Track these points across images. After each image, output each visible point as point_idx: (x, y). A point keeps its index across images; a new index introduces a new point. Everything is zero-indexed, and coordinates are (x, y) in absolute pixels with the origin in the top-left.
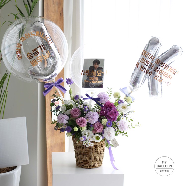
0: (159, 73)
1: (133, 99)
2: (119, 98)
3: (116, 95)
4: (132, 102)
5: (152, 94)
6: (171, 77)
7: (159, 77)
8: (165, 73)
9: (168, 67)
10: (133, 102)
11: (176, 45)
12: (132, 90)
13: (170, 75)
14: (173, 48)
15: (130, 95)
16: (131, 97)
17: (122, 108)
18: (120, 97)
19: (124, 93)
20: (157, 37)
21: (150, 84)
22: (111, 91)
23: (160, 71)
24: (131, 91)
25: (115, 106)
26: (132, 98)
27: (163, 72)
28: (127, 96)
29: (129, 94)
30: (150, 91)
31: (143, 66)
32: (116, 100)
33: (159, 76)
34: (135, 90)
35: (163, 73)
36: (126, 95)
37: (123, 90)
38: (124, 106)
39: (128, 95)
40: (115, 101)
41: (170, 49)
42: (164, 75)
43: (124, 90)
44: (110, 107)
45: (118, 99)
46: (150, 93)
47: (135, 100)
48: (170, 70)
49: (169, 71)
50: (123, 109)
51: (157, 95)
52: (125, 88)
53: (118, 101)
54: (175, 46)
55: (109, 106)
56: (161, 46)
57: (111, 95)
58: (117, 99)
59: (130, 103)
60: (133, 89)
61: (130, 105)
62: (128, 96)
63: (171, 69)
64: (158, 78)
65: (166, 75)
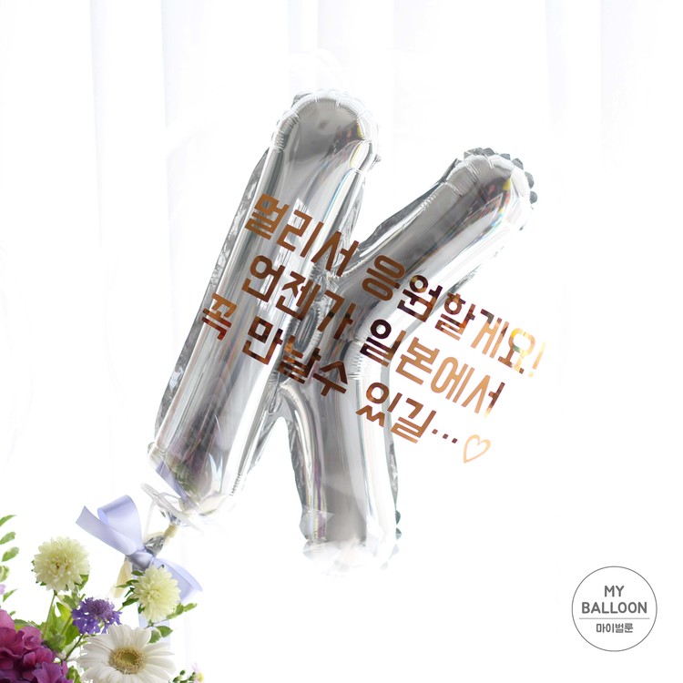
0: (400, 370)
1: (187, 586)
2: (82, 585)
3: (55, 567)
4: (180, 610)
5: (326, 534)
6: (495, 396)
7: (402, 401)
8: (450, 366)
9: (470, 316)
10: (191, 606)
11: (490, 152)
12: (173, 518)
13: (487, 379)
14: (465, 170)
15: (161, 555)
16: (166, 573)
17: (113, 663)
18: (85, 577)
19: (116, 545)
20: (341, 100)
21: (308, 459)
22: (11, 536)
23: (411, 350)
24: (166, 523)
25: (52, 647)
26: (175, 574)
27: (431, 361)
28: (138, 567)
29: (155, 545)
30: (312, 511)
31: (264, 323)
32: (57, 600)
33: (399, 396)
34: (194, 515)
35: (435, 367)
36: (133, 558)
37: (103, 522)
38: (129, 643)
39: (145, 557)
40: (52, 610)
41: (443, 180)
42: (439, 384)
43: (112, 521)
44: (20, 661)
45: (69, 593)
46: (314, 526)
47: (200, 589)
48: (487, 336)
49: (474, 345)
50: (120, 668)
51: (363, 538)
52: (122, 506)
53: (76, 613)
54: (479, 157)
55: (5, 654)
56: (376, 160)
57: (6, 564)
58: (62, 593)
59: (169, 617)
60: (178, 506)
61: (166, 631)
62: (144, 567)
63: (493, 333)
64: (391, 409)
65: (457, 379)
